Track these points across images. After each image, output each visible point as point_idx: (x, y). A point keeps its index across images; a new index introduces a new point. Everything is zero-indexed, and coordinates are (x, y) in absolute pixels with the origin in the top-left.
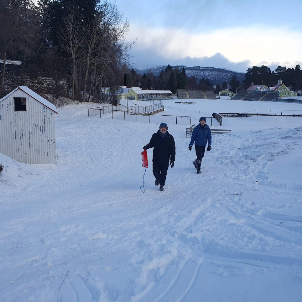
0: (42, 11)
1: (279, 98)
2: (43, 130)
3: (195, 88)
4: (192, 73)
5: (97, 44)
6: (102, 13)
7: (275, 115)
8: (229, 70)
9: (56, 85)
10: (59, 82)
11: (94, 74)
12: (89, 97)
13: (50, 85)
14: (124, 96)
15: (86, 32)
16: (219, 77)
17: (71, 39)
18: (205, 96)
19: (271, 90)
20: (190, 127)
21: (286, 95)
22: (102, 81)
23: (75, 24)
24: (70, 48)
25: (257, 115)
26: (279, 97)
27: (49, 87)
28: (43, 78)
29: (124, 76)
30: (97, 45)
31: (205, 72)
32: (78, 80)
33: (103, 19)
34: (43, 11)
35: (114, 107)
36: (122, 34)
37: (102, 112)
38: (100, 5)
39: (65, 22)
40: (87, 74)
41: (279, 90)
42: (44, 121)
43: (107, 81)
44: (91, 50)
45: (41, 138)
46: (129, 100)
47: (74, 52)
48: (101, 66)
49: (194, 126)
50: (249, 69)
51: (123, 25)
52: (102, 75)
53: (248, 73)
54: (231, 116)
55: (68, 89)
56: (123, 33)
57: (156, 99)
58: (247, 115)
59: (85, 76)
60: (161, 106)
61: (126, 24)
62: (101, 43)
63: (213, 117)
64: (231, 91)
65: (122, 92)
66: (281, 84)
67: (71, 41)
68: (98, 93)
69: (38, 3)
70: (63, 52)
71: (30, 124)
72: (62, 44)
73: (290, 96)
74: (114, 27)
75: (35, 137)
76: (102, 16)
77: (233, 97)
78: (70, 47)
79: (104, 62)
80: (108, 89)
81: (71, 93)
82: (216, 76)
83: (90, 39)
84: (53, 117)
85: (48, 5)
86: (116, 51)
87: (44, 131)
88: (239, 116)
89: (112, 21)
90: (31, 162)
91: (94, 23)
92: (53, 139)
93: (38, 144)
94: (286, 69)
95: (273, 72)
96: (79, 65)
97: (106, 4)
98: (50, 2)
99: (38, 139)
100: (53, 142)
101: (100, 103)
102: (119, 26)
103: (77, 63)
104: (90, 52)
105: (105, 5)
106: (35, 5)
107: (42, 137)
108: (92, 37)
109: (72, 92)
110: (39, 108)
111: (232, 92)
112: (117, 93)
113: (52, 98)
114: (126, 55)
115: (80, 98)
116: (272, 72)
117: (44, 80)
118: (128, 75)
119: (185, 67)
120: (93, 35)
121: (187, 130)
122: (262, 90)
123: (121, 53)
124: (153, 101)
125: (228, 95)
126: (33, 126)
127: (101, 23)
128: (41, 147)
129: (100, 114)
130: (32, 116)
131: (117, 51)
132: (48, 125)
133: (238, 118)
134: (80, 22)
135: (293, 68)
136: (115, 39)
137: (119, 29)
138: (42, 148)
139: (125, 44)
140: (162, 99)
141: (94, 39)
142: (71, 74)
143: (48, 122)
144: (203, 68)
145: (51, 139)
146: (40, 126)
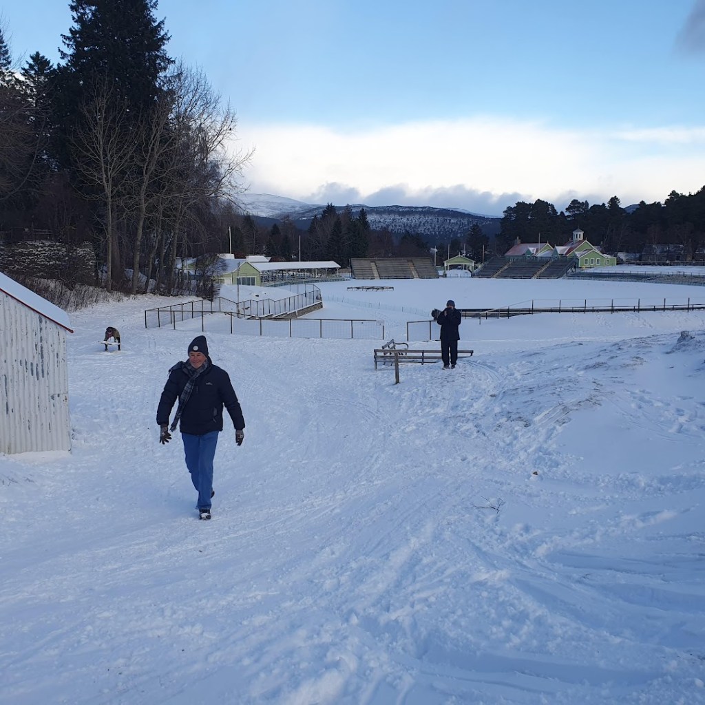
0: (32, 91)
1: (578, 270)
2: (38, 372)
3: (390, 255)
4: (382, 220)
5: (162, 163)
6: (171, 92)
7: (573, 311)
8: (463, 212)
9: (67, 258)
10: (76, 250)
11: (157, 231)
12: (147, 282)
13: (54, 259)
14: (228, 276)
15: (135, 137)
16: (442, 228)
17: (101, 153)
18: (414, 273)
19: (559, 252)
20: (383, 348)
21: (592, 263)
22: (176, 245)
23: (111, 118)
24: (99, 173)
25: (531, 311)
26: (578, 268)
27: (51, 263)
28: (37, 243)
29: (227, 232)
30: (162, 166)
31: (411, 218)
32: (120, 243)
33: (174, 106)
34: (34, 90)
35: (207, 304)
36: (219, 139)
37: (178, 315)
38: (168, 75)
39: (87, 114)
40: (140, 232)
41: (576, 253)
42: (42, 351)
43: (189, 246)
44: (148, 176)
45: (34, 391)
46: (241, 286)
47: (110, 182)
48: (174, 213)
49: (390, 343)
50: (509, 208)
51: (220, 119)
52: (177, 232)
53: (506, 217)
54: (473, 316)
55: (98, 266)
56: (221, 137)
57: (303, 280)
58: (508, 313)
59: (136, 234)
60: (315, 298)
61: (229, 117)
62: (172, 160)
63: (433, 318)
64: (469, 258)
65: (224, 270)
66: (582, 238)
67: (102, 158)
68: (167, 274)
69: (23, 71)
70: (83, 182)
71: (8, 361)
72: (79, 164)
73: (603, 265)
74: (201, 124)
75: (21, 391)
76: (173, 101)
77: (475, 271)
78: (98, 170)
79: (181, 203)
80: (190, 261)
81: (104, 274)
82: (437, 226)
83: (147, 152)
84: (62, 340)
85: (46, 76)
86: (207, 176)
87: (40, 375)
88: (491, 316)
89: (196, 110)
90: (9, 448)
91: (155, 116)
92: (62, 392)
93: (27, 406)
94: (590, 207)
95: (562, 213)
96: (120, 210)
97: (181, 73)
98: (52, 69)
99: (26, 392)
100: (62, 400)
101: (172, 295)
102: (211, 122)
103: (118, 206)
104: (146, 182)
105: (179, 75)
106: (17, 77)
107: (37, 390)
108: (150, 148)
109: (106, 272)
110: (29, 323)
111: (474, 262)
112: (213, 272)
113: (59, 289)
114: (230, 186)
115: (125, 286)
116: (559, 214)
117: (38, 247)
118: (237, 229)
119: (365, 208)
120: (153, 142)
121: (376, 354)
122: (539, 255)
123: (219, 181)
124: (296, 285)
125: (465, 267)
126: (14, 363)
127: (171, 116)
128: (35, 412)
129: (173, 321)
130: (12, 340)
131: (210, 175)
132: (50, 359)
133: (490, 320)
134: (123, 113)
135: (604, 204)
136: (205, 149)
137: (211, 128)
138: (37, 413)
139: (228, 162)
140: (318, 281)
141: (156, 150)
142: (101, 231)
143: (51, 354)
144: (407, 209)
145: (57, 392)
146: (32, 364)
